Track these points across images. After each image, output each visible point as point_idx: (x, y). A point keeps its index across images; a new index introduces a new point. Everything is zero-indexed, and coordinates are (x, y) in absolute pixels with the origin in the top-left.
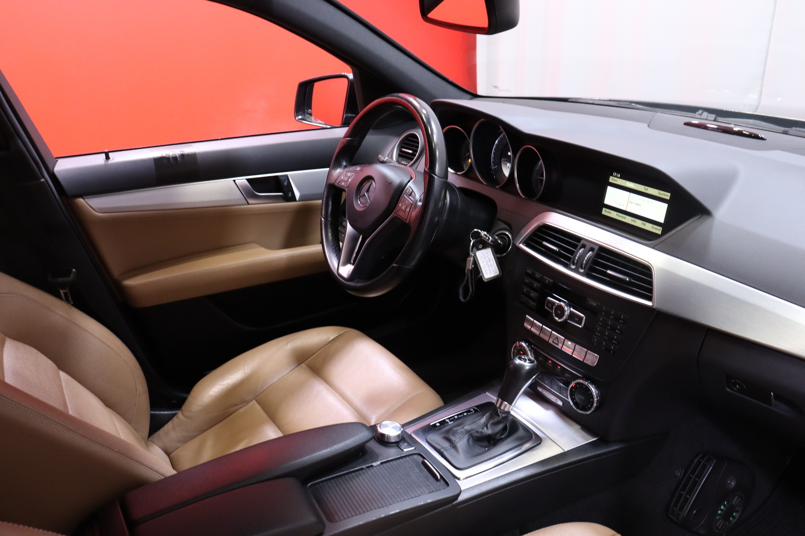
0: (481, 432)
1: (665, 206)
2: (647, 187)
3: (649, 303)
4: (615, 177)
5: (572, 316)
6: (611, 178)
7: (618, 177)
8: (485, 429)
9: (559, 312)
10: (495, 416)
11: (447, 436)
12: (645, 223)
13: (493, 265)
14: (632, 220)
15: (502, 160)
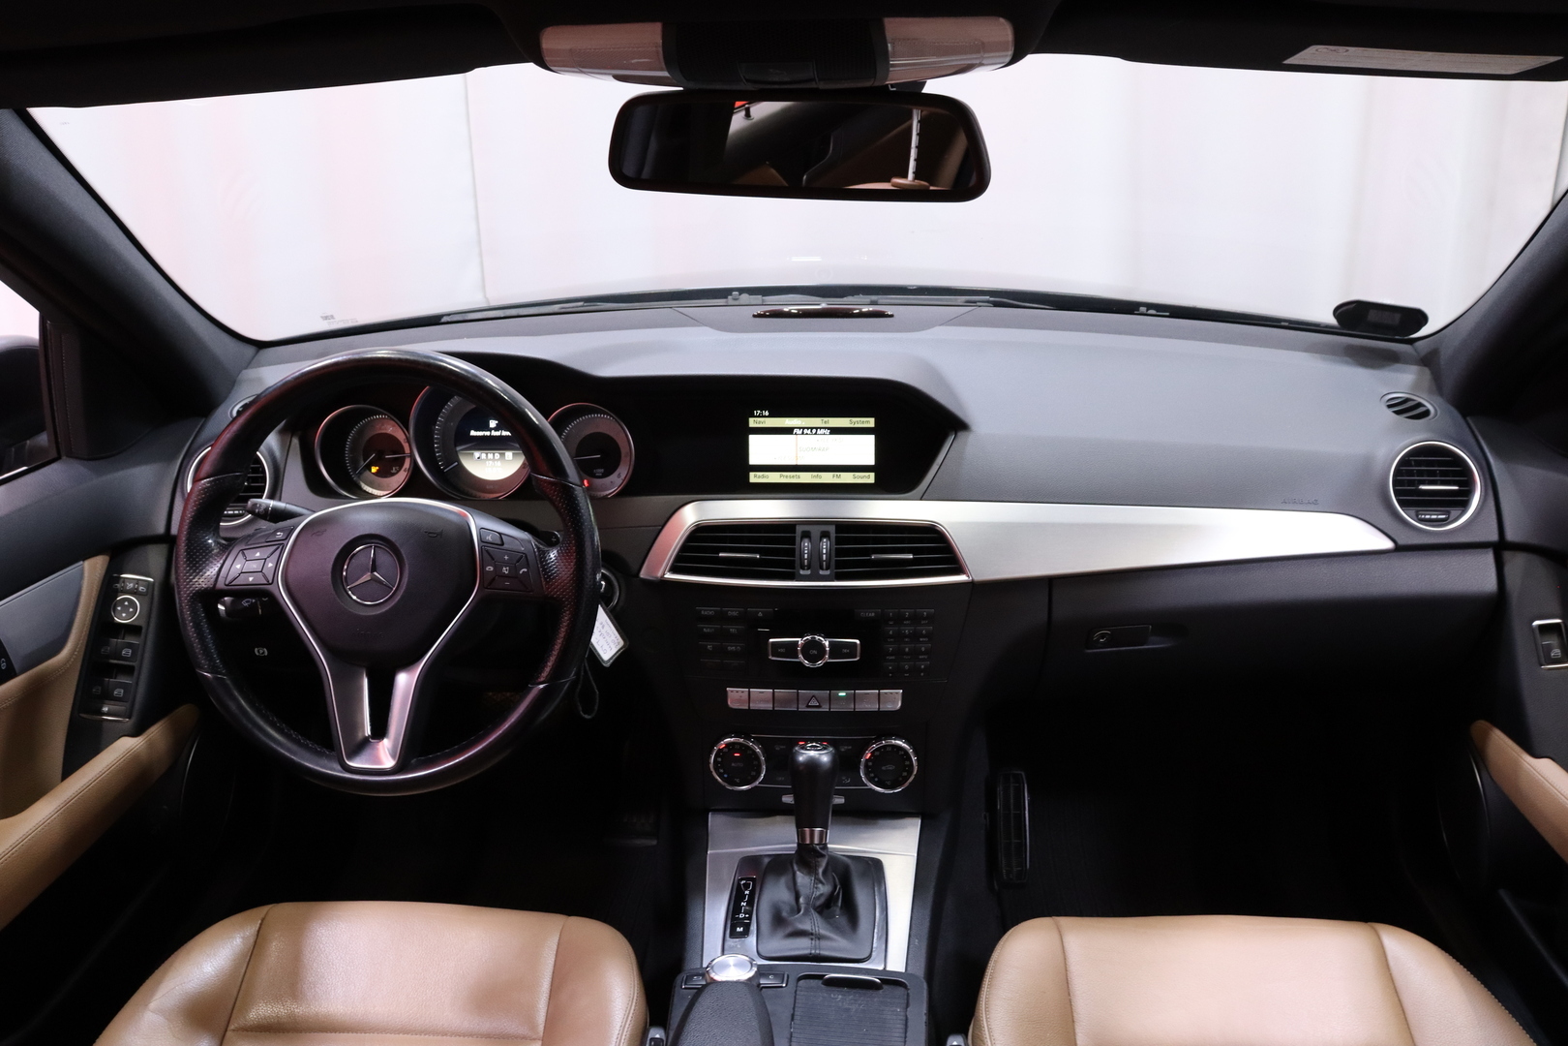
0: (821, 895)
1: (871, 439)
2: (826, 419)
3: (962, 578)
4: (759, 416)
5: (836, 650)
6: (751, 420)
7: (765, 417)
8: (820, 886)
9: (815, 652)
10: (819, 859)
11: (789, 930)
12: (838, 474)
13: (611, 633)
14: (813, 477)
15: (458, 448)
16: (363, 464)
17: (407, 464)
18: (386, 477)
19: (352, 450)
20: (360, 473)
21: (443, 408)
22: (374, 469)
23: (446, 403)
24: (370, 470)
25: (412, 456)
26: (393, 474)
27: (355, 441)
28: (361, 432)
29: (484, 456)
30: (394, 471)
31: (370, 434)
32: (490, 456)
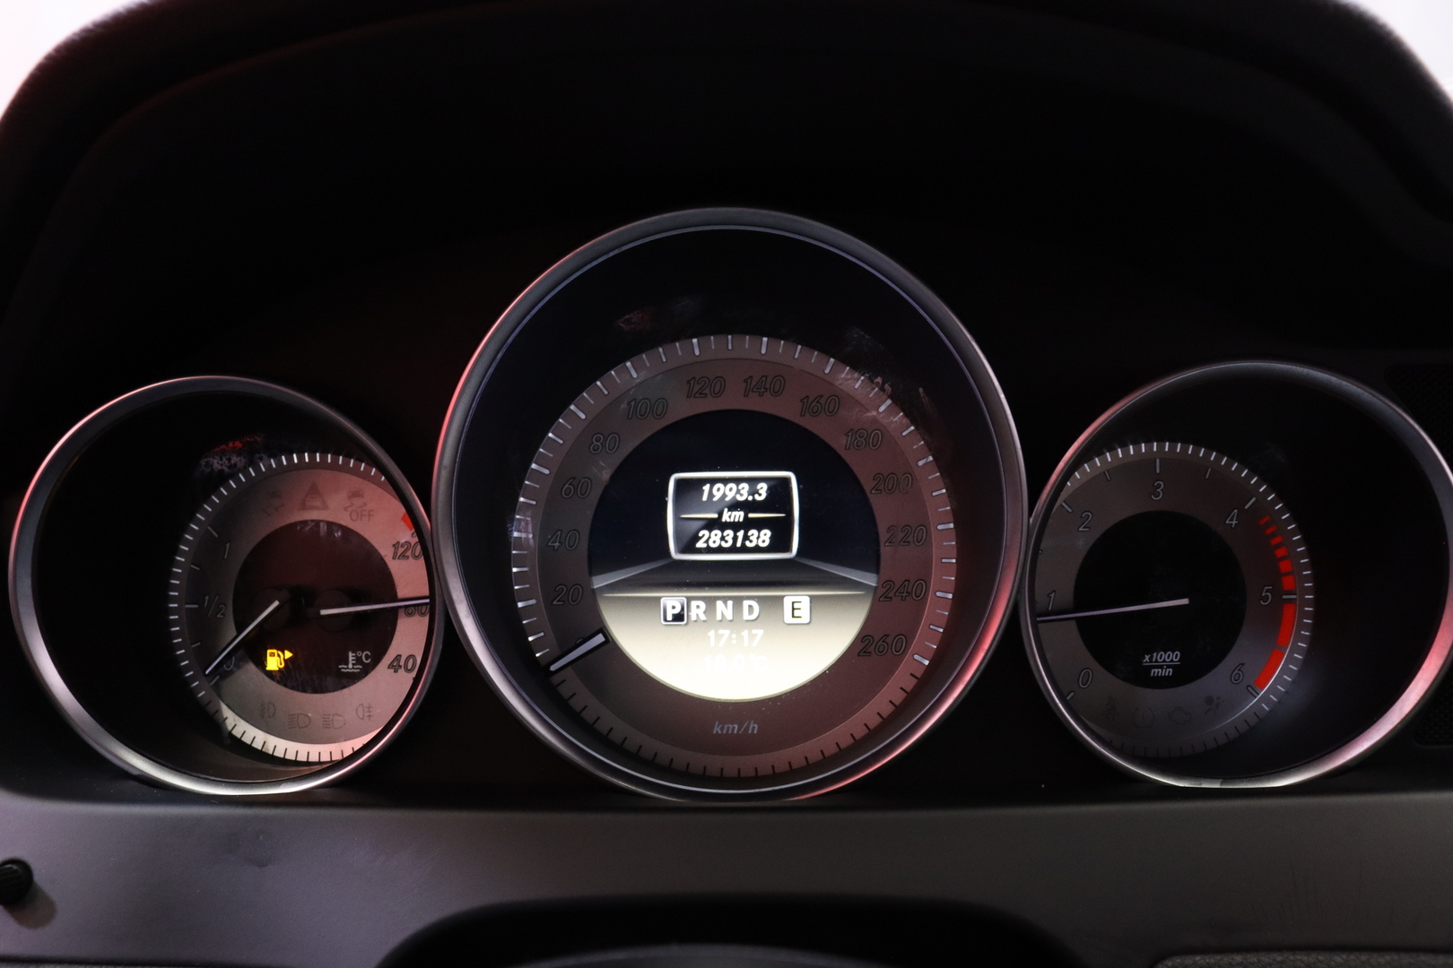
15: (599, 582)
16: (232, 636)
17: (410, 637)
18: (320, 689)
19: (198, 586)
20: (222, 673)
21: (549, 423)
22: (274, 662)
23: (561, 408)
24: (261, 663)
25: (436, 607)
26: (353, 678)
27: (210, 549)
28: (228, 520)
29: (697, 610)
30: (351, 666)
31: (261, 527)
32: (724, 609)
